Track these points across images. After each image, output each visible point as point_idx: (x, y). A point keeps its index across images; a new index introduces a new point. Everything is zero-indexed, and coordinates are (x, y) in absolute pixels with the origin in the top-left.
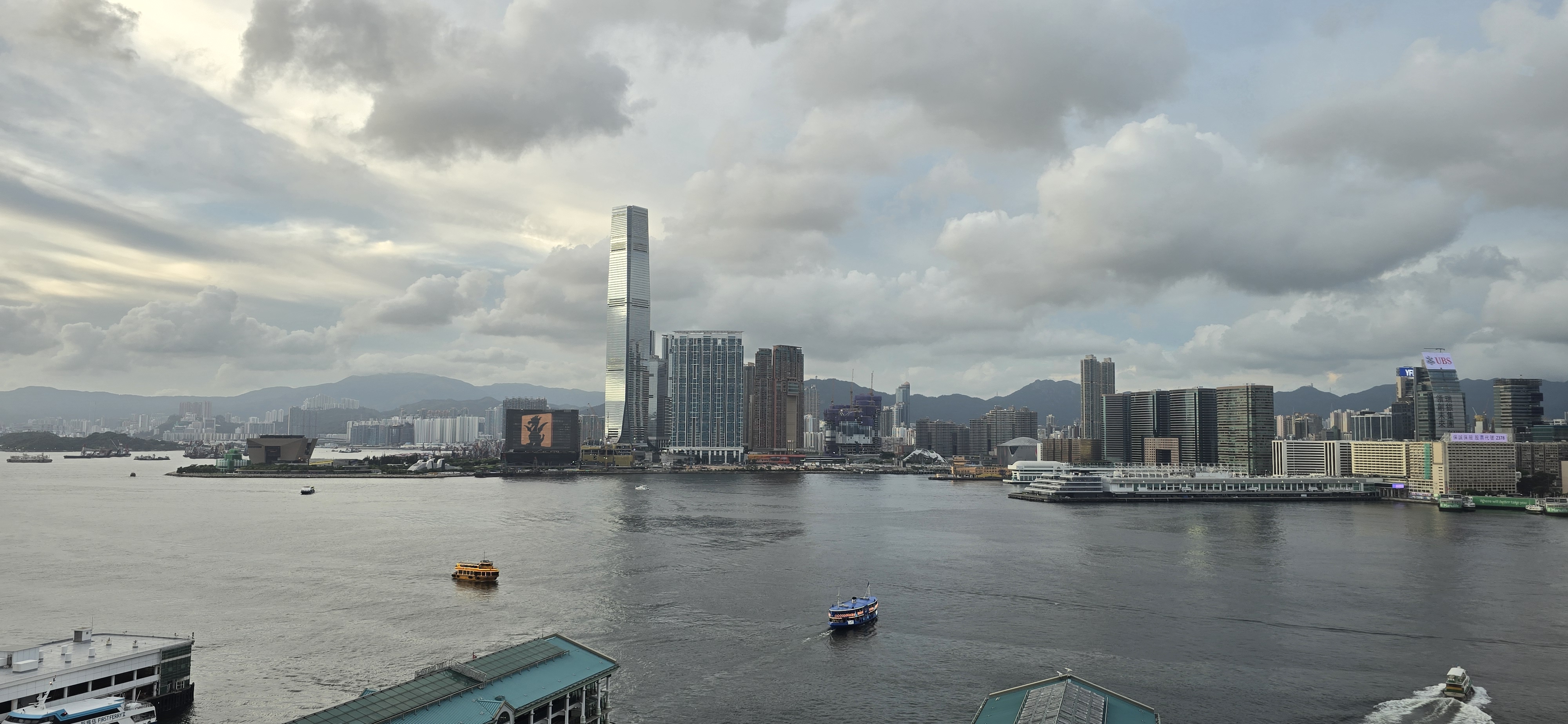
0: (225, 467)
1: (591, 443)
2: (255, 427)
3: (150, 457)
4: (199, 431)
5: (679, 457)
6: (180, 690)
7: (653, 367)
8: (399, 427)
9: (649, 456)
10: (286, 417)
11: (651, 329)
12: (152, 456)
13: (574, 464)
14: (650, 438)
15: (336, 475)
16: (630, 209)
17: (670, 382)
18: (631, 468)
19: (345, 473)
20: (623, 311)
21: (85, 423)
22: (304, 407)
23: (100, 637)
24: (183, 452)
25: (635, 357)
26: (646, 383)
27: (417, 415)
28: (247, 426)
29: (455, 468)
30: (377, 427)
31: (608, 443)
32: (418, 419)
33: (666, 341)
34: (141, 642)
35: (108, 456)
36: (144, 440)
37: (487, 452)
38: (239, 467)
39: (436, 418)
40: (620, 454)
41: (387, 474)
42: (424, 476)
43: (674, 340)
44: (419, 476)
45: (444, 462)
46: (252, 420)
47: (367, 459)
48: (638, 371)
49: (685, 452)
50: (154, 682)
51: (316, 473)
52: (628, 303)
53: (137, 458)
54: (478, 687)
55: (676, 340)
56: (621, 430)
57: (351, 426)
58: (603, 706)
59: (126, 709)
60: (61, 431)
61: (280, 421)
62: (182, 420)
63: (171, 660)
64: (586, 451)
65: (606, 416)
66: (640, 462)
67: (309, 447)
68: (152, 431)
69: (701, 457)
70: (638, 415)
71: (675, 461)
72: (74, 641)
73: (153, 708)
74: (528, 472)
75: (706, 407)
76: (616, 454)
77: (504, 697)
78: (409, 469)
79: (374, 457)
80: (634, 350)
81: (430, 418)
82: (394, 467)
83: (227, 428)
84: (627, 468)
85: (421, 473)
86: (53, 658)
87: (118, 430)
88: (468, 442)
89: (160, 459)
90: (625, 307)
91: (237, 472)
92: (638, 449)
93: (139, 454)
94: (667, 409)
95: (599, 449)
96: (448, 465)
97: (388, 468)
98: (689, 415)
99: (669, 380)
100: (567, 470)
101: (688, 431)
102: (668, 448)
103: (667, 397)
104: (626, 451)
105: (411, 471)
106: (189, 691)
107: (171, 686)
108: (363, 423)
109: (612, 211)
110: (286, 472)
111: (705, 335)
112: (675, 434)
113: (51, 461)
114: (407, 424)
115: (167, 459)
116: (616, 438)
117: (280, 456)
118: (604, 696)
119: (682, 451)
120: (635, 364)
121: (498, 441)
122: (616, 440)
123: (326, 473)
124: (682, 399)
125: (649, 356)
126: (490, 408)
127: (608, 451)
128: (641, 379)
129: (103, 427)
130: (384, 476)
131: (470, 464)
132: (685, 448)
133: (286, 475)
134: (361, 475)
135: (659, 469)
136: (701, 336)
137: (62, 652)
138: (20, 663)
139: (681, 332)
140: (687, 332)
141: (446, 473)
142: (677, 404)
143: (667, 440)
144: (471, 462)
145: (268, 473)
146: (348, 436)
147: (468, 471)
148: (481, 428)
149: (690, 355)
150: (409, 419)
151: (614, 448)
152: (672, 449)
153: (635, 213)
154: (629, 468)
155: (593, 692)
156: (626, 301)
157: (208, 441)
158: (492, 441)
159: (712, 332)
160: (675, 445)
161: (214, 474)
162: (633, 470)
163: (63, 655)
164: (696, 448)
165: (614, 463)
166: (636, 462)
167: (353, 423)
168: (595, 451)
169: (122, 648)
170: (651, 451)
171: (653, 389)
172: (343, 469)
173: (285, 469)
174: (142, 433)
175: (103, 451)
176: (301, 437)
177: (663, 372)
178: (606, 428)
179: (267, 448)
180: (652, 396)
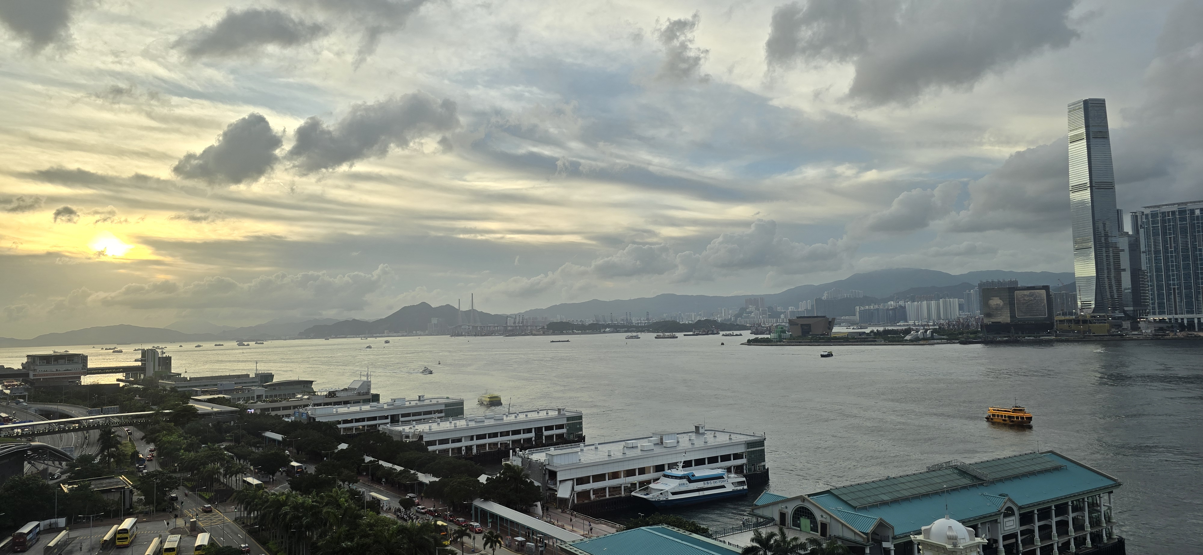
0: (776, 339)
1: (1064, 314)
2: (792, 313)
3: (731, 334)
4: (758, 317)
5: (1161, 325)
6: (760, 471)
7: (1123, 244)
8: (894, 309)
9: (1126, 324)
10: (813, 306)
11: (1118, 207)
12: (732, 334)
13: (1049, 333)
14: (1126, 309)
15: (851, 343)
16: (1086, 102)
17: (1143, 256)
18: (1109, 336)
19: (857, 342)
20: (1086, 195)
21: (693, 314)
22: (824, 297)
23: (710, 432)
24: (750, 331)
25: (1103, 235)
26: (1117, 258)
27: (907, 300)
28: (788, 313)
29: (943, 337)
30: (878, 310)
31: (1082, 313)
32: (908, 303)
33: (1135, 218)
34: (733, 436)
35: (707, 334)
36: (726, 324)
37: (968, 325)
38: (785, 339)
39: (923, 301)
40: (1095, 323)
41: (889, 342)
42: (918, 343)
43: (1144, 216)
44: (913, 343)
45: (932, 333)
46: (791, 309)
47: (872, 332)
48: (1107, 247)
49: (1167, 320)
50: (744, 464)
51: (837, 342)
52: (1091, 187)
53: (723, 335)
54: (982, 484)
55: (1147, 215)
56: (1094, 302)
57: (858, 310)
58: (1107, 519)
59: (728, 477)
60: (681, 320)
61: (809, 309)
62: (748, 310)
63: (752, 449)
64: (1060, 321)
65: (1078, 290)
66: (1117, 330)
67: (830, 324)
68: (731, 318)
69: (1186, 324)
70: (1111, 287)
71: (1156, 328)
72: (696, 433)
73: (744, 479)
74: (1006, 340)
75: (1187, 277)
76: (1091, 323)
77: (1007, 495)
78: (905, 338)
79: (877, 330)
80: (1101, 229)
81: (918, 302)
82: (894, 337)
83: (775, 315)
84: (1104, 336)
85: (915, 341)
86: (684, 442)
87: (711, 318)
88: (951, 319)
89: (737, 335)
90: (1089, 190)
91: (784, 342)
92: (1114, 318)
93: (724, 333)
94: (1143, 281)
95: (1074, 319)
96: (936, 335)
97: (889, 338)
98: (1168, 285)
99: (1142, 255)
100: (1043, 337)
101: (1169, 300)
102: (1146, 317)
103: (1141, 270)
104: (1103, 320)
105: (907, 340)
106: (765, 474)
107: (754, 467)
108: (867, 307)
109: (1067, 108)
110: (816, 342)
111: (1179, 207)
112: (1153, 304)
113: (677, 337)
114: (901, 306)
115: (741, 335)
116: (1090, 310)
117: (811, 331)
118: (1107, 510)
119: (1163, 319)
120: (1103, 241)
121: (977, 317)
122: (1090, 311)
123: (844, 342)
124: (1158, 270)
125: (1118, 233)
126: (968, 291)
127: (1082, 320)
128: (1111, 254)
129: (703, 317)
130: (886, 344)
131: (955, 334)
132: (1167, 316)
133: (817, 344)
134: (869, 343)
135: (1139, 336)
136: (1175, 208)
137: (689, 438)
138: (668, 441)
139: (1151, 207)
140: (1158, 206)
141: (935, 341)
142: (1153, 275)
143: (1145, 310)
144: (956, 332)
145: (804, 342)
146: (857, 317)
147: (953, 339)
148: (961, 307)
149: (1164, 228)
150: (901, 303)
151: (1088, 317)
152: (1151, 318)
153: (1091, 105)
154: (1106, 336)
155: (1095, 505)
156: (1089, 185)
157: (764, 323)
158: (972, 317)
159: (1187, 203)
160: (1154, 314)
161: (770, 344)
162: (1111, 337)
163: (690, 440)
164: (1179, 316)
165: (1090, 331)
166: (1113, 330)
167: (860, 308)
168: (1070, 321)
169: (722, 439)
170: (1128, 320)
171: (1125, 261)
172: (856, 338)
173: (816, 339)
174: (725, 320)
175: (704, 331)
176: (824, 317)
177: (1134, 246)
178: (1079, 300)
179: (802, 325)
180: (1124, 270)
